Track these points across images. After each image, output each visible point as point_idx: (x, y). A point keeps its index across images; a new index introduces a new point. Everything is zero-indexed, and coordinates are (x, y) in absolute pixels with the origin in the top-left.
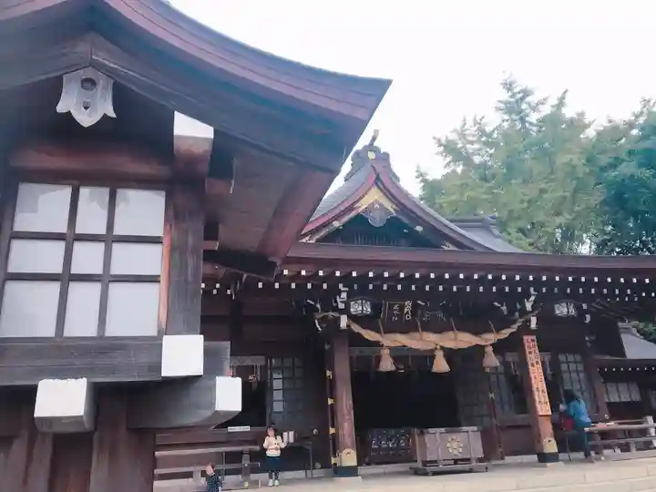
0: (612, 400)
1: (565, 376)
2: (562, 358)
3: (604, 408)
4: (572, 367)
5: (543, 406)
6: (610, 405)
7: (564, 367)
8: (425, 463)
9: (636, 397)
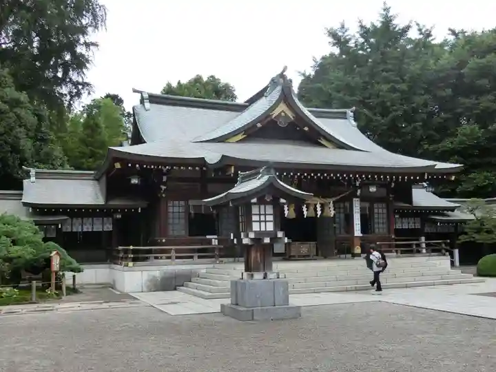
0: (397, 227)
1: (376, 216)
2: (375, 205)
3: (393, 231)
4: (380, 211)
5: (357, 232)
6: (396, 230)
7: (376, 211)
8: (290, 256)
9: (418, 226)
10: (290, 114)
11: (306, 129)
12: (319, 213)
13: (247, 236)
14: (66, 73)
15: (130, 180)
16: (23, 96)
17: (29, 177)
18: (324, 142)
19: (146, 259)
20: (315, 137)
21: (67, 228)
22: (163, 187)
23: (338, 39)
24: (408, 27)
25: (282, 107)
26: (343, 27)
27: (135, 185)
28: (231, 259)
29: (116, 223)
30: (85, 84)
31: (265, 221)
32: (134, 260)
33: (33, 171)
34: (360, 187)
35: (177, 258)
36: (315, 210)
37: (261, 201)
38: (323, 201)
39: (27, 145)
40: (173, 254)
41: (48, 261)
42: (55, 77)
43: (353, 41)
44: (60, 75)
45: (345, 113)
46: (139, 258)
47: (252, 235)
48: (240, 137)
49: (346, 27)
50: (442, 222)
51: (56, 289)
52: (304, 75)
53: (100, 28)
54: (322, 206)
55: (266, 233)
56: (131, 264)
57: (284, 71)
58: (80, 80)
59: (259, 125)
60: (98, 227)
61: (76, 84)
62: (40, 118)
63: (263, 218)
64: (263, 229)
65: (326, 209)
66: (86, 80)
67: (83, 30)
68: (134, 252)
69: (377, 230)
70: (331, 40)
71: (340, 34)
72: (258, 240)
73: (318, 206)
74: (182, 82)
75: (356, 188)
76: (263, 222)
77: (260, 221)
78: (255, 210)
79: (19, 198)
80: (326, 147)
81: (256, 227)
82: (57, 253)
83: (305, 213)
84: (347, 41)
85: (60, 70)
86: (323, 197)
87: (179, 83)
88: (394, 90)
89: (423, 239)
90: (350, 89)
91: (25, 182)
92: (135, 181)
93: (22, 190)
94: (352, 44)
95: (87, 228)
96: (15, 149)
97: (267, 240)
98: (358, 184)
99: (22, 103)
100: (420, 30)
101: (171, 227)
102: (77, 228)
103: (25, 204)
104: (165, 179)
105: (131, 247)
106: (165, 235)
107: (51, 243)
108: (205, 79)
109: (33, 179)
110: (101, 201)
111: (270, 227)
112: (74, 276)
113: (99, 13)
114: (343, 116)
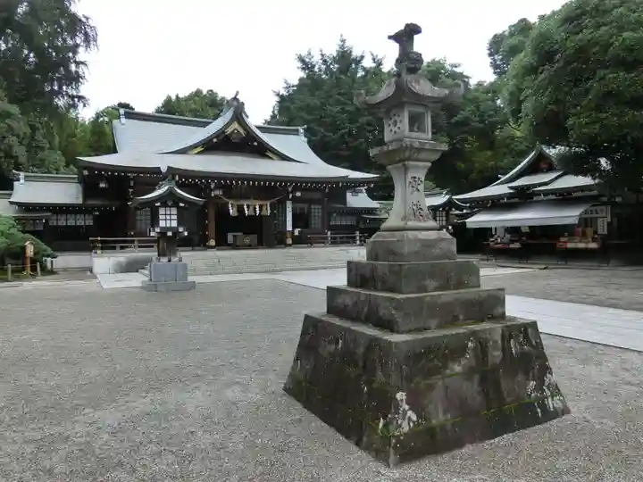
2: (312, 207)
4: (317, 211)
9: (354, 223)
10: (241, 131)
11: (256, 144)
12: (258, 212)
13: (154, 231)
14: (60, 88)
15: (98, 184)
16: (14, 109)
17: (18, 180)
18: (270, 155)
19: (114, 248)
20: (262, 151)
21: (53, 223)
22: (131, 190)
23: (306, 65)
24: (362, 57)
25: (235, 125)
26: (309, 54)
27: (102, 188)
28: (191, 248)
29: (96, 219)
30: (80, 98)
31: (170, 220)
32: (102, 248)
33: (22, 175)
34: (292, 192)
35: (139, 247)
36: (255, 208)
37: (165, 205)
38: (261, 203)
39: (20, 152)
40: (136, 244)
41: (24, 249)
42: (52, 89)
43: (317, 67)
44: (56, 88)
45: (298, 130)
46: (107, 247)
47: (158, 230)
48: (199, 149)
49: (312, 54)
50: (370, 219)
51: (32, 271)
52: (278, 95)
53: (92, 46)
54: (261, 207)
55: (170, 229)
56: (99, 252)
57: (237, 95)
58: (75, 94)
59: (215, 140)
60: (80, 222)
61: (72, 97)
62: (33, 128)
63: (168, 217)
64: (168, 225)
65: (264, 208)
66: (80, 94)
67: (75, 49)
68: (102, 242)
69: (313, 226)
70: (300, 65)
71: (307, 60)
72: (163, 234)
73: (257, 207)
74: (181, 96)
75: (288, 193)
76: (168, 220)
77: (166, 220)
78: (162, 211)
79: (7, 197)
80: (270, 158)
81: (162, 224)
82: (32, 243)
83: (246, 212)
84: (313, 66)
85: (56, 83)
86: (261, 199)
87: (177, 96)
88: (343, 111)
89: (358, 233)
90: (309, 109)
91: (15, 183)
92: (102, 185)
93: (12, 190)
94: (316, 69)
95: (71, 222)
96: (9, 155)
97: (170, 234)
98: (290, 189)
99: (13, 115)
100: (374, 59)
101: (138, 223)
102: (62, 222)
103: (12, 203)
104: (132, 184)
105: (99, 238)
106: (133, 228)
107: (27, 235)
108: (205, 93)
109: (22, 181)
110: (80, 201)
111: (174, 224)
112: (52, 262)
113: (91, 34)
114: (296, 133)
